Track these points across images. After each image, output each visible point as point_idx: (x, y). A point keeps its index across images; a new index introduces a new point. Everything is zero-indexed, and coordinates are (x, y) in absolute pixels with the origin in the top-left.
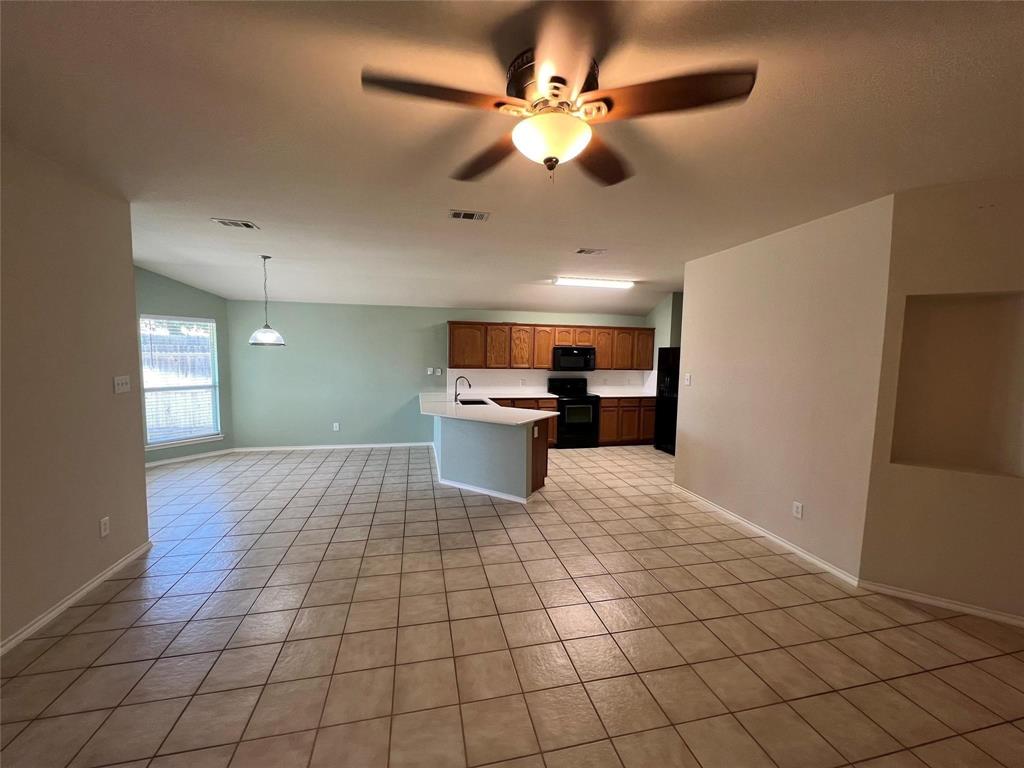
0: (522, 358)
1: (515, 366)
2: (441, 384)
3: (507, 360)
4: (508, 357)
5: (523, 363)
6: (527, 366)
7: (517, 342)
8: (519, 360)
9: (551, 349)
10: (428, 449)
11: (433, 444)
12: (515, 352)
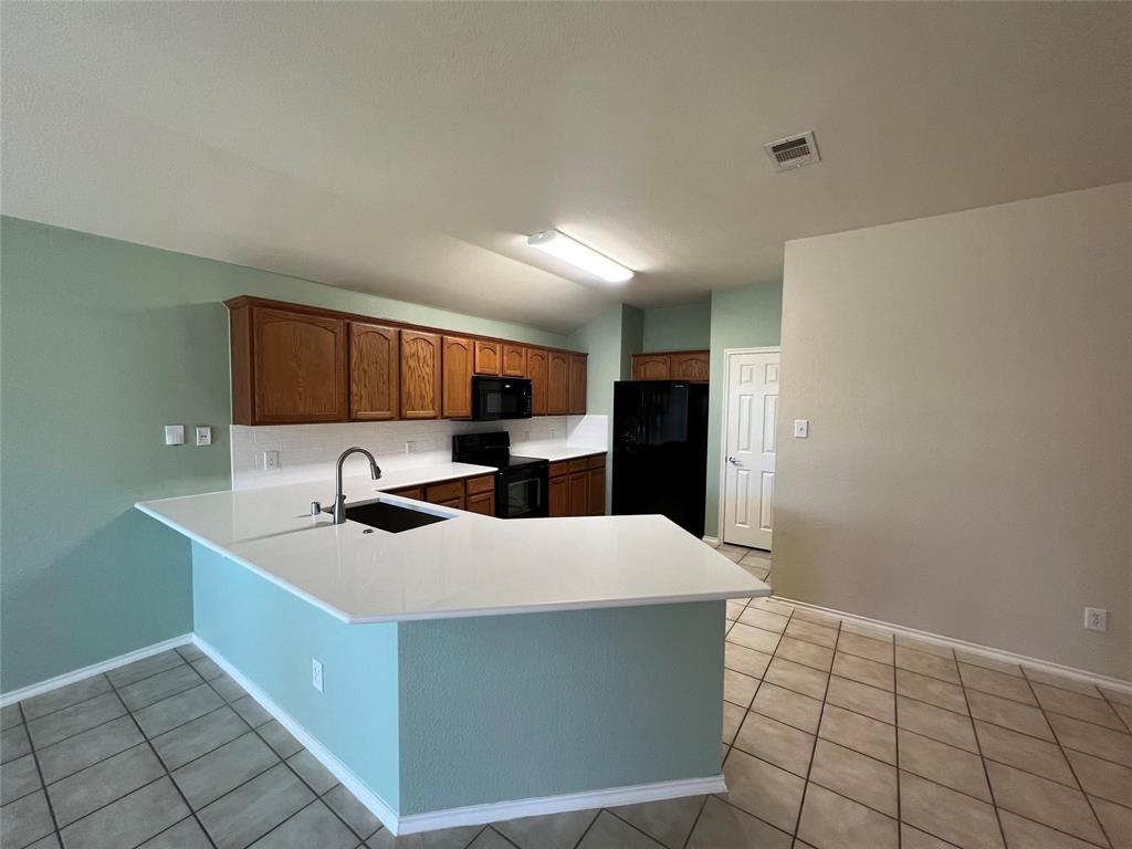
0: (422, 397)
1: (410, 413)
2: (213, 468)
3: (394, 404)
4: (395, 396)
5: (423, 408)
6: (431, 413)
7: (413, 363)
8: (418, 402)
9: (469, 380)
10: (188, 659)
11: (194, 639)
12: (410, 384)
